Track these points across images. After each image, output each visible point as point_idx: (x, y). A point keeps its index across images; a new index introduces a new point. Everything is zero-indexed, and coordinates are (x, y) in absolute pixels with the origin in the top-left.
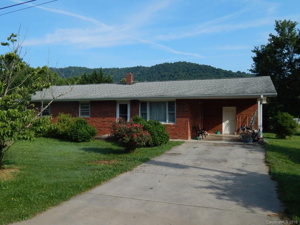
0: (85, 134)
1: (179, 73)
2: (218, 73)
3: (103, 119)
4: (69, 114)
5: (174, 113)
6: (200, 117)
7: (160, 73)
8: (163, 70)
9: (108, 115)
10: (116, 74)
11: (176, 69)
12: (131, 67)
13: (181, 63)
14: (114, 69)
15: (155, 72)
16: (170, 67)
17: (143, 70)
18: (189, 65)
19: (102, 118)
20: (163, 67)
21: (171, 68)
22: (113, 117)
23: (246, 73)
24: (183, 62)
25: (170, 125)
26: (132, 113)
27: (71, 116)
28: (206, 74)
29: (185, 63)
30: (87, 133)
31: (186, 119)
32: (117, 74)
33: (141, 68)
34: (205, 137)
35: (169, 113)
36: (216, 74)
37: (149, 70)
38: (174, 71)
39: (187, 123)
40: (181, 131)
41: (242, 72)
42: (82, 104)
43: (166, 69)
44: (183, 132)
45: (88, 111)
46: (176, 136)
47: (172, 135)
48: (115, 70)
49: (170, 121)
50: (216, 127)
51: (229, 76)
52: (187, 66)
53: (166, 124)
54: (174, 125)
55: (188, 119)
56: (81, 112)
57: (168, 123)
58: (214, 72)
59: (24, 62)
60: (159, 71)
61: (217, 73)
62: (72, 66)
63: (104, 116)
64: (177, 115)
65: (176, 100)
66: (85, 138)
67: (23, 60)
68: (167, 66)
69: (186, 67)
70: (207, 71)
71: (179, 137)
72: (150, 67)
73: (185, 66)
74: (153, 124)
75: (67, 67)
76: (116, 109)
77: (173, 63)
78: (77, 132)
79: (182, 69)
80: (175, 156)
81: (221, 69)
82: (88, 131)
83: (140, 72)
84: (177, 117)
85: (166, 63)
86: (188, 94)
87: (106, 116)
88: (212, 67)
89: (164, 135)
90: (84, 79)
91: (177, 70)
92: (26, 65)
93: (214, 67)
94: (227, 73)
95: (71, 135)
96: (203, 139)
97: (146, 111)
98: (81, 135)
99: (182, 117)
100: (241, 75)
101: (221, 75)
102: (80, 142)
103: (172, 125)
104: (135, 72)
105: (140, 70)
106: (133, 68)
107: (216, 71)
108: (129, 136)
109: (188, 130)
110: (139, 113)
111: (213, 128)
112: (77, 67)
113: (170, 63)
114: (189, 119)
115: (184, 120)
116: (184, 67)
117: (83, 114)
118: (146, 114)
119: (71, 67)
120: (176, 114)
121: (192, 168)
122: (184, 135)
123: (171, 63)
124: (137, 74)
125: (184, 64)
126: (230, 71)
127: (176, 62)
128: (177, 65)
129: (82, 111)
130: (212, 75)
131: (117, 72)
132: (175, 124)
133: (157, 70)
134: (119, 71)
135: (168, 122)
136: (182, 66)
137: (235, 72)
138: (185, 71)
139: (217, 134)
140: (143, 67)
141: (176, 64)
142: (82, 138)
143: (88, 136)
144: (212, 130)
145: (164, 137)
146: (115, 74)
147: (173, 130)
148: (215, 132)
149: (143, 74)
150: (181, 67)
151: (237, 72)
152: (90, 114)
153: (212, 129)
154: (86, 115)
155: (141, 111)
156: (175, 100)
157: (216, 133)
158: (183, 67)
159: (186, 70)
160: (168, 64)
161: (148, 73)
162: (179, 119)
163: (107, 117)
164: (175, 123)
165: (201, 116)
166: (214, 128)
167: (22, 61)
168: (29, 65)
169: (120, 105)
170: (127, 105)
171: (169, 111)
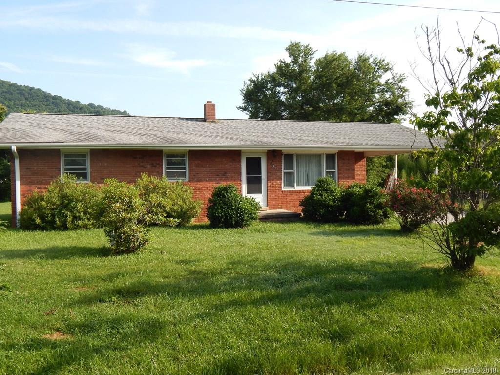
2: (55, 104)
9: (227, 177)
19: (214, 183)
22: (235, 180)
23: (104, 108)
26: (270, 173)
28: (31, 104)
36: (51, 104)
41: (96, 105)
42: (169, 156)
51: (76, 110)
56: (166, 172)
58: (47, 100)
61: (53, 103)
63: (217, 179)
65: (339, 151)
70: (34, 98)
76: (241, 166)
81: (60, 97)
87: (223, 179)
88: (44, 92)
93: (48, 92)
94: (72, 105)
97: (292, 168)
99: (347, 178)
100: (96, 110)
101: (61, 108)
107: (51, 100)
110: (281, 173)
120: (338, 174)
126: (78, 102)
129: (168, 169)
130: (44, 107)
137: (85, 105)
151: (88, 105)
152: (188, 174)
162: (342, 181)
163: (224, 181)
169: (248, 159)
170: (260, 159)
171: (327, 169)
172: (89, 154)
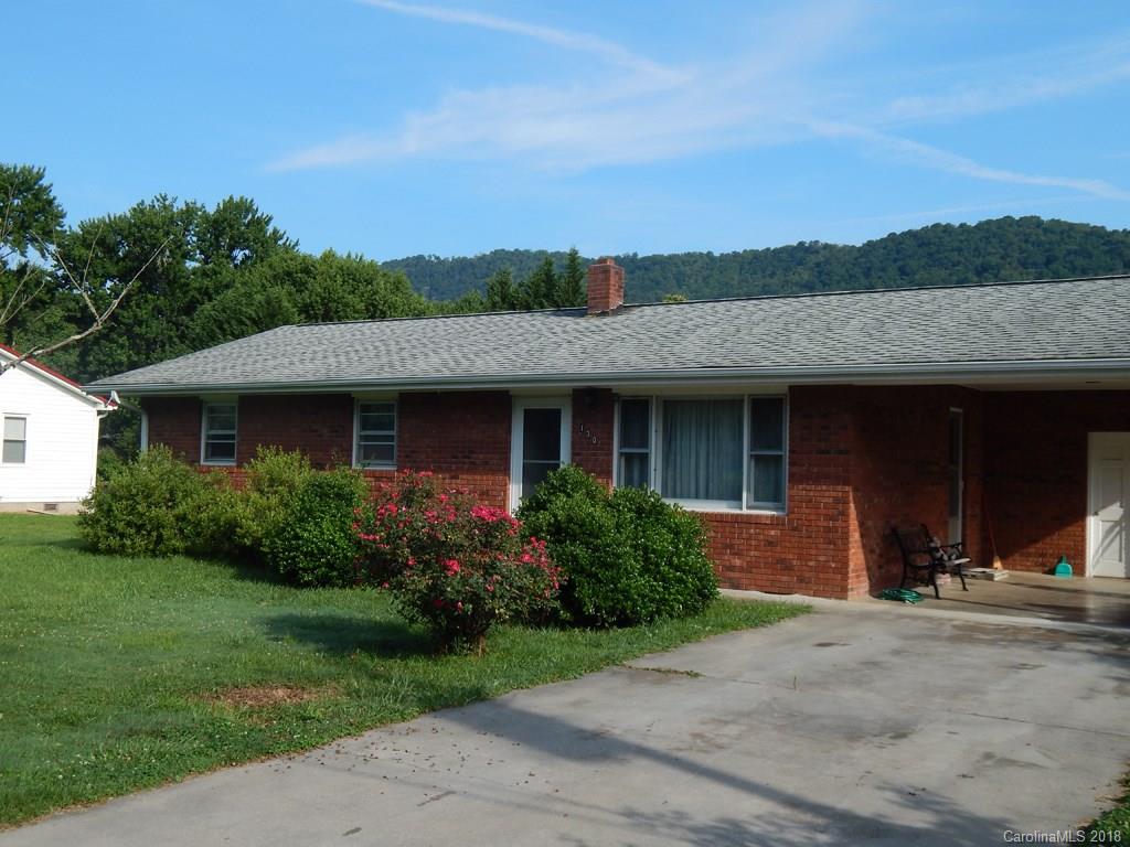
0: (330, 550)
1: (1003, 272)
3: (452, 478)
4: (296, 455)
5: (779, 459)
6: (961, 484)
7: (907, 275)
8: (923, 261)
9: (474, 463)
10: (700, 279)
11: (989, 254)
12: (768, 249)
13: (1010, 225)
14: (690, 259)
15: (883, 270)
16: (956, 244)
17: (827, 262)
18: (1052, 232)
19: (448, 476)
20: (920, 246)
21: (960, 250)
22: (494, 472)
24: (1021, 219)
25: (757, 516)
26: (579, 454)
27: (307, 462)
29: (1035, 222)
30: (343, 543)
31: (839, 488)
32: (705, 279)
33: (817, 252)
34: (965, 589)
35: (758, 459)
37: (856, 259)
38: (978, 261)
39: (845, 514)
40: (814, 552)
42: (366, 408)
43: (938, 252)
44: (822, 558)
45: (391, 438)
46: (785, 578)
47: (770, 572)
48: (695, 262)
49: (760, 497)
50: (1048, 540)
52: (1043, 238)
53: (738, 515)
54: (778, 518)
55: (847, 488)
56: (359, 446)
57: (748, 508)
59: (275, 231)
60: (900, 263)
62: (507, 249)
63: (454, 467)
64: (795, 469)
65: (791, 388)
66: (331, 566)
67: (272, 221)
68: (940, 238)
69: (1039, 244)
71: (801, 580)
72: (859, 245)
73: (1033, 238)
74: (630, 510)
75: (488, 253)
76: (509, 432)
77: (972, 223)
78: (297, 537)
79: (1016, 255)
80: (658, 682)
82: (349, 538)
83: (812, 269)
84: (792, 475)
85: (936, 226)
86: (842, 361)
87: (466, 466)
89: (684, 572)
90: (497, 299)
91: (994, 260)
92: (284, 244)
95: (272, 552)
96: (937, 597)
97: (645, 443)
98: (312, 554)
99: (819, 479)
102: (307, 585)
103: (767, 517)
104: (787, 269)
105: (813, 259)
106: (777, 252)
108: (427, 564)
109: (847, 550)
110: (611, 454)
111: (1035, 541)
112: (527, 251)
113: (957, 225)
114: (856, 490)
115: (826, 494)
116: (1026, 241)
117: (367, 454)
118: (644, 459)
119: (503, 250)
120: (790, 464)
121: (644, 762)
122: (826, 576)
123: (962, 225)
124: (796, 278)
125: (1028, 231)
127: (989, 222)
128: (994, 235)
129: (366, 438)
131: (706, 273)
132: (781, 513)
133: (895, 260)
134: (712, 269)
135: (753, 503)
136: (1016, 240)
138: (1035, 264)
139: (1057, 577)
140: (826, 246)
141: (988, 230)
142: (315, 568)
143: (346, 557)
144: (1029, 555)
145: (680, 581)
146: (696, 281)
147: (770, 544)
148: (1043, 565)
149: (823, 277)
150: (1011, 244)
152: (396, 453)
153: (1032, 550)
154: (376, 458)
155: (624, 443)
156: (785, 390)
157: (1052, 572)
158: (1024, 245)
159: (1041, 259)
160: (948, 229)
161: (851, 276)
162: (800, 491)
163: (469, 471)
164: (783, 509)
165: (964, 479)
166: (1039, 545)
167: (270, 229)
168: (297, 244)
169: (528, 413)
170: (558, 413)
171: (758, 447)
172: (238, 406)
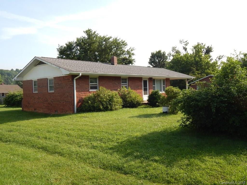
22: (141, 89)
76: (142, 84)
120: (166, 87)
156: (165, 79)
169: (144, 81)
170: (147, 81)
171: (163, 85)
172: (98, 78)
